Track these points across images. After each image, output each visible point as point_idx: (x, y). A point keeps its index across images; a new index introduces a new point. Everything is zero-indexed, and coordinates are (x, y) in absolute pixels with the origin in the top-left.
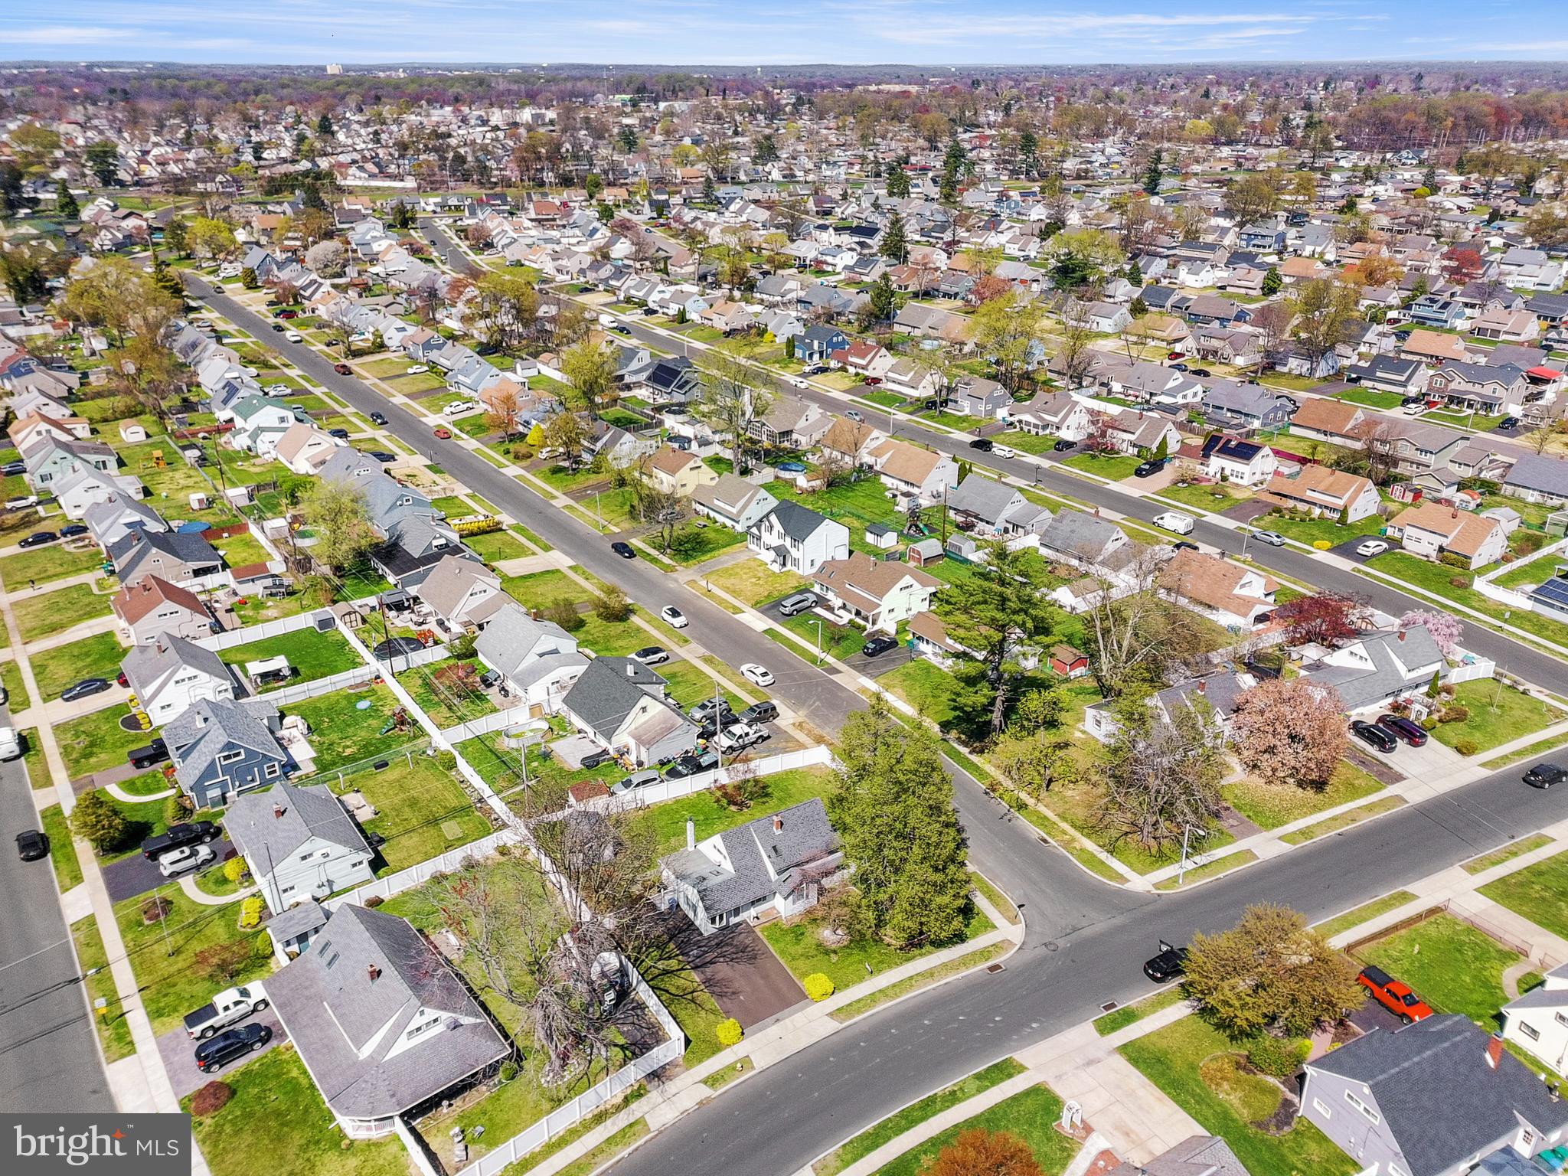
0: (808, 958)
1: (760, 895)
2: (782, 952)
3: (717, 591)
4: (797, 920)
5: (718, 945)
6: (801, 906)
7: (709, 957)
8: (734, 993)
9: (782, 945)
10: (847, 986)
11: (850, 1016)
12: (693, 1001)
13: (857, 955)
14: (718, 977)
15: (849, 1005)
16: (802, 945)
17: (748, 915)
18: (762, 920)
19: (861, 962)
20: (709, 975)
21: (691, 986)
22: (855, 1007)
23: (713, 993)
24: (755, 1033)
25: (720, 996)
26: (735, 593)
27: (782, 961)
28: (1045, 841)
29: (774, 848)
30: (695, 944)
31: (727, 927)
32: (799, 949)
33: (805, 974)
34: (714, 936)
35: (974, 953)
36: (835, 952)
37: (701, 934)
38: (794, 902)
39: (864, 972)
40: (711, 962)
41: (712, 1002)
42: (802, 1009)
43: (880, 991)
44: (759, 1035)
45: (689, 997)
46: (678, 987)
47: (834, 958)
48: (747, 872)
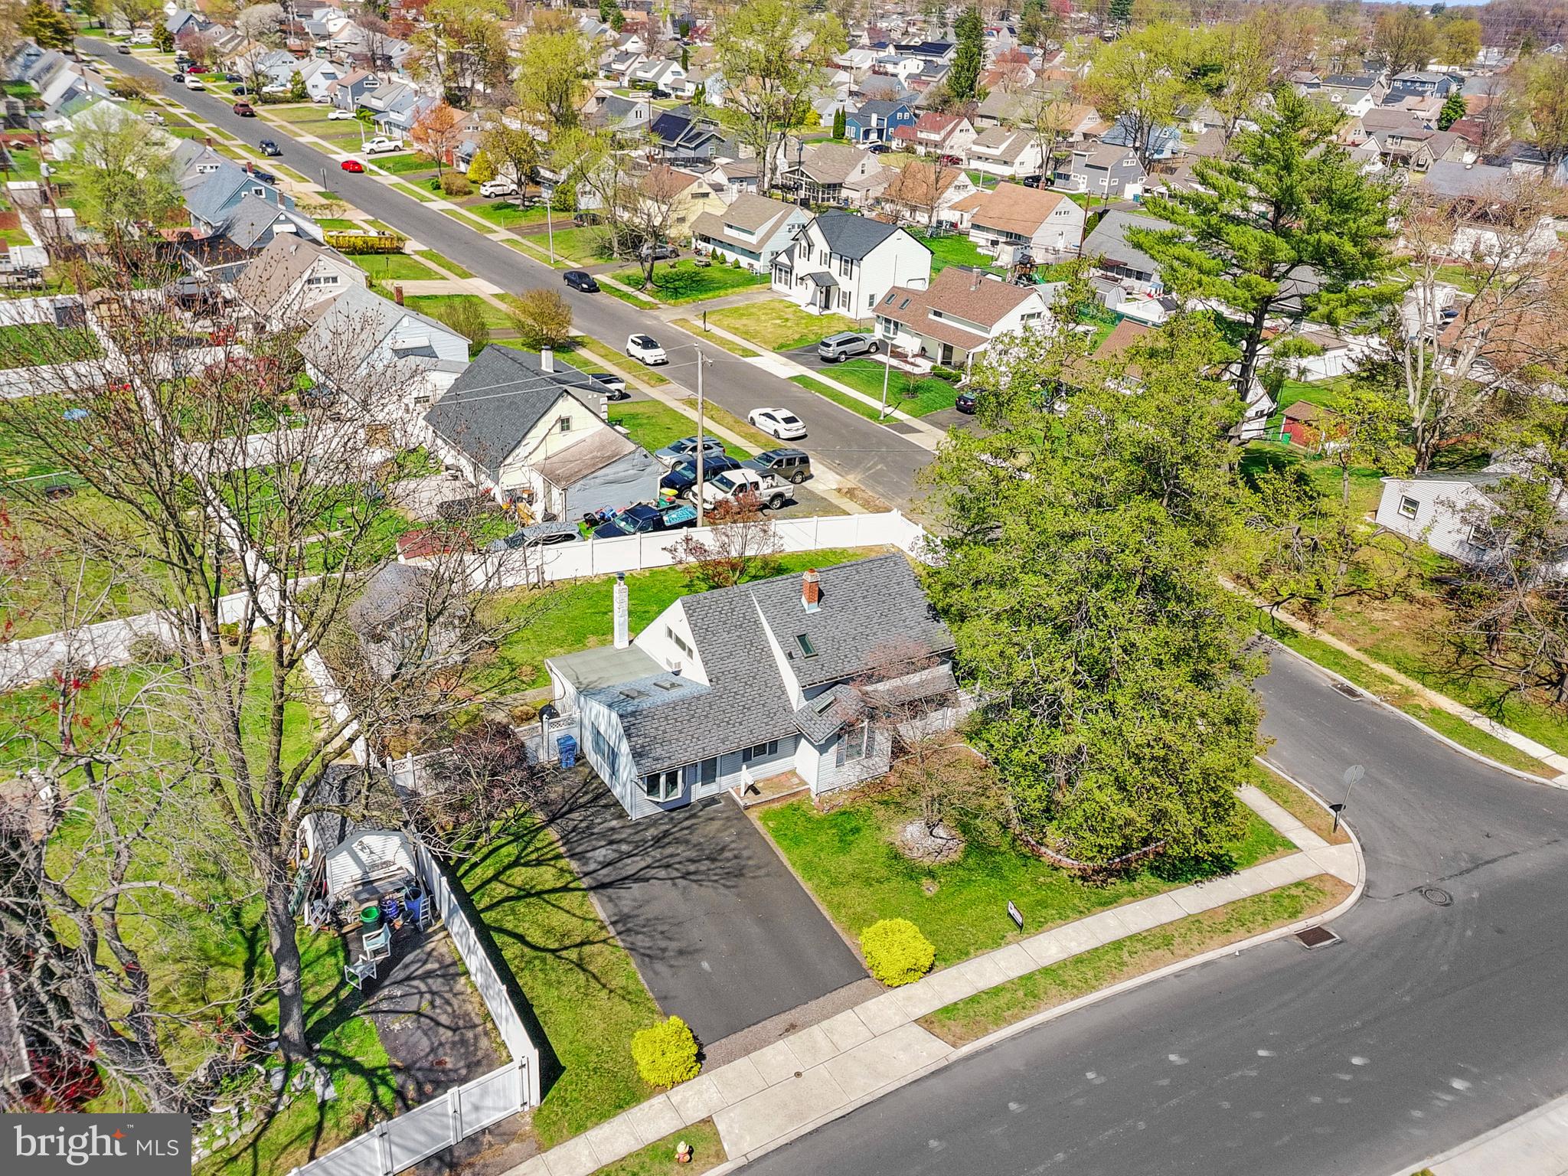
0: (868, 882)
1: (763, 737)
2: (808, 867)
3: (716, 331)
4: (844, 800)
5: (657, 840)
6: (852, 773)
7: (632, 866)
8: (681, 952)
9: (808, 851)
10: (963, 955)
11: (977, 1028)
12: (580, 965)
13: (983, 886)
14: (649, 911)
15: (973, 1000)
16: (856, 854)
17: (735, 782)
18: (765, 795)
19: (992, 899)
20: (626, 905)
21: (579, 930)
22: (987, 1007)
23: (632, 949)
24: (730, 1058)
25: (647, 957)
26: (747, 335)
27: (807, 887)
28: (1351, 692)
29: (802, 638)
30: (602, 835)
31: (684, 805)
32: (848, 863)
33: (862, 920)
34: (652, 821)
35: (1258, 899)
36: (931, 874)
37: (622, 815)
38: (839, 763)
39: (1005, 924)
40: (635, 878)
41: (629, 972)
42: (852, 1004)
43: (1046, 971)
44: (742, 1063)
45: (573, 954)
46: (549, 931)
47: (930, 889)
48: (737, 686)
